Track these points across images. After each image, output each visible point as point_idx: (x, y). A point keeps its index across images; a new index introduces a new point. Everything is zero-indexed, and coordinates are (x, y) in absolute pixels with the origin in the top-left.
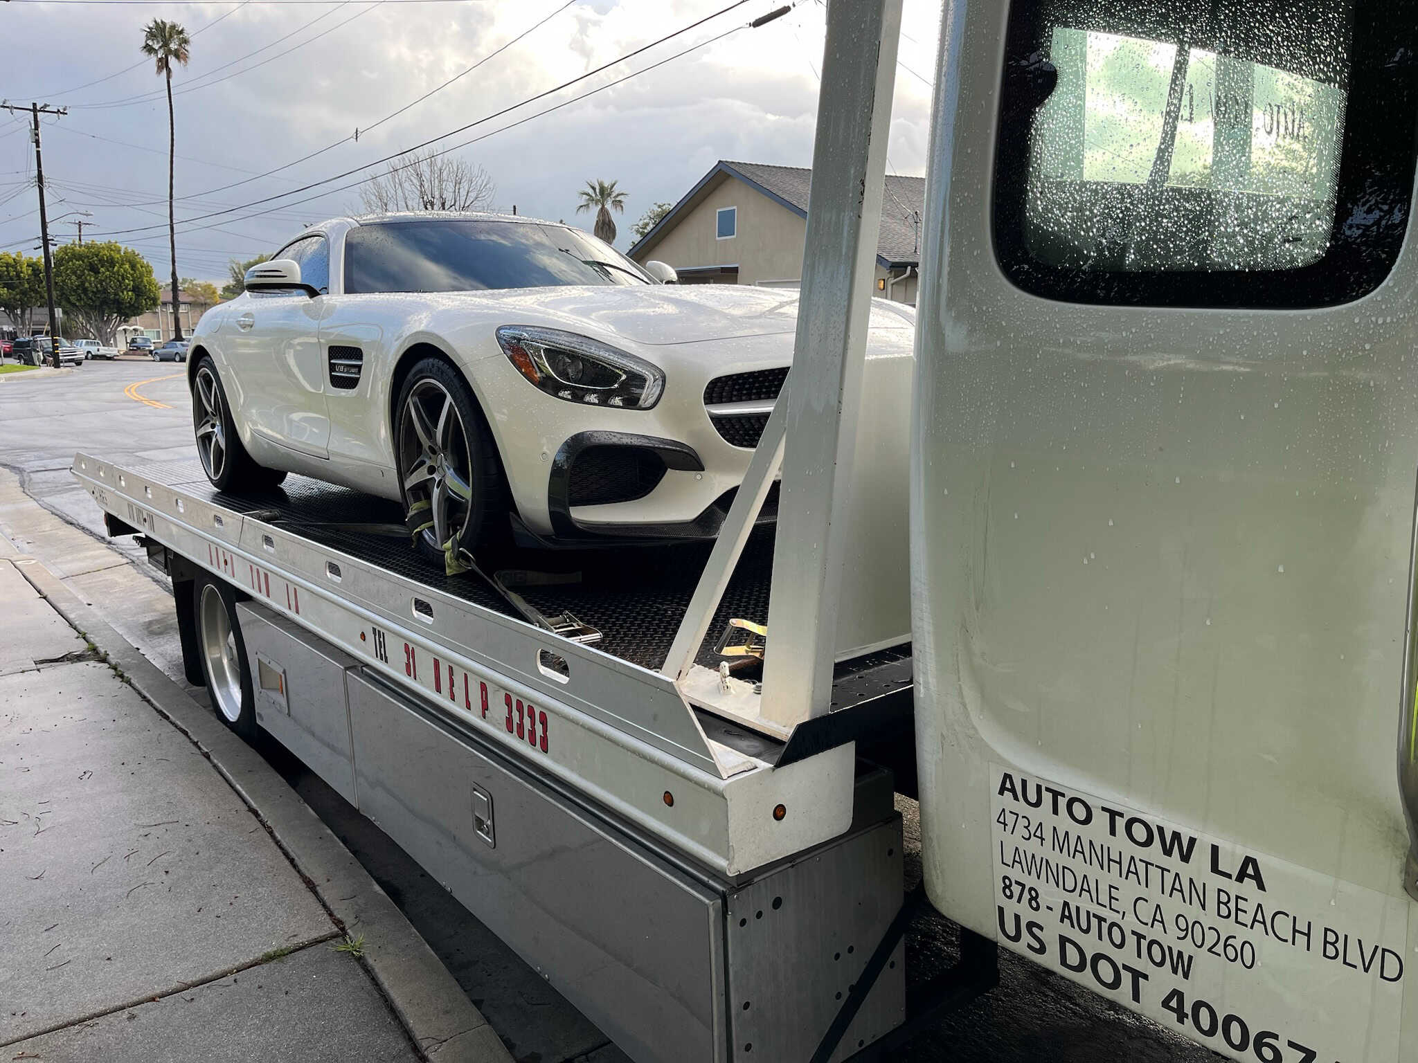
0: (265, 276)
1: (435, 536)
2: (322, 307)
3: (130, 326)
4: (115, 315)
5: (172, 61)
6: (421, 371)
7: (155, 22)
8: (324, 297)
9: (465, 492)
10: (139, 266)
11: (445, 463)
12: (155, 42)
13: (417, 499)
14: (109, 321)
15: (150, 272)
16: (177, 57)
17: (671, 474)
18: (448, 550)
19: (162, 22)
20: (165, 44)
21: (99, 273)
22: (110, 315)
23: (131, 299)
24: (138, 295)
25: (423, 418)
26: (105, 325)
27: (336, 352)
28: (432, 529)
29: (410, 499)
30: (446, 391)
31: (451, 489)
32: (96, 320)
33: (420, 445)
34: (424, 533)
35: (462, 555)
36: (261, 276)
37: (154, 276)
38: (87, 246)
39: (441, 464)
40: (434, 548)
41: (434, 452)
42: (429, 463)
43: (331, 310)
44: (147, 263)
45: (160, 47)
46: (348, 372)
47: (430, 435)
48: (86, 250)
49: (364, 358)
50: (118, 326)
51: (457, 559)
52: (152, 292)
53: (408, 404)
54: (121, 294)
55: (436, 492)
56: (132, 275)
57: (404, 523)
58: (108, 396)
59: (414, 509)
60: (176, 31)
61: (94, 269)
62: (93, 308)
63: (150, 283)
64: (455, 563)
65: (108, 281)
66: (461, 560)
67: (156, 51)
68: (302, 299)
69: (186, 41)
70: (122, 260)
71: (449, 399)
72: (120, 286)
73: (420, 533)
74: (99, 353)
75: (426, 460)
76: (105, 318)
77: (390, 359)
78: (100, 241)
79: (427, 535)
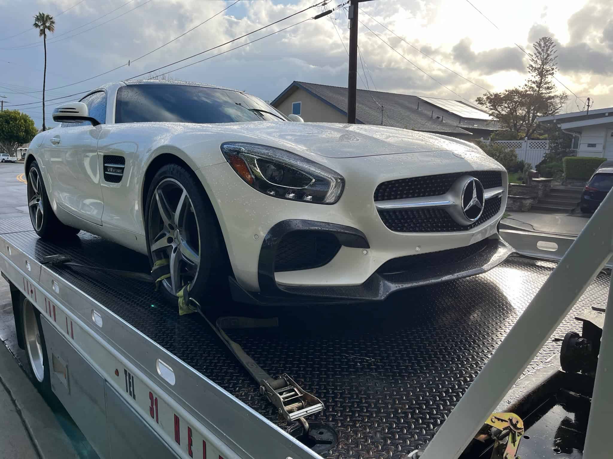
0: (65, 112)
1: (171, 284)
2: (101, 130)
3: (24, 148)
4: (16, 143)
5: (47, 31)
6: (165, 172)
7: (40, 13)
8: (103, 126)
9: (195, 259)
10: (28, 121)
11: (180, 237)
12: (39, 22)
13: (160, 258)
14: (13, 145)
15: (33, 124)
16: (49, 29)
17: (344, 250)
18: (181, 297)
19: (43, 14)
20: (44, 24)
21: (10, 124)
22: (14, 143)
23: (24, 136)
24: (27, 134)
25: (165, 205)
26: (12, 147)
27: (108, 159)
28: (169, 279)
29: (154, 258)
30: (183, 187)
31: (184, 255)
32: (8, 145)
33: (162, 222)
34: (163, 281)
35: (192, 303)
36: (62, 112)
37: (35, 125)
38: (5, 112)
39: (177, 236)
40: (171, 294)
41: (172, 228)
42: (168, 235)
43: (106, 134)
44: (32, 120)
45: (42, 25)
46: (115, 172)
47: (170, 217)
48: (4, 114)
49: (126, 163)
50: (18, 148)
51: (187, 305)
52: (34, 133)
53: (155, 195)
54: (19, 133)
55: (173, 255)
56: (25, 125)
57: (150, 273)
58: (9, 179)
59: (157, 264)
60: (48, 18)
61: (7, 122)
62: (6, 139)
63: (33, 129)
64: (185, 307)
65: (13, 128)
66: (190, 305)
67: (39, 26)
68: (88, 127)
69: (53, 22)
70: (20, 118)
71: (185, 193)
72: (19, 130)
73: (161, 282)
74: (8, 160)
75: (166, 232)
76: (12, 144)
77: (143, 164)
78: (11, 109)
79: (165, 283)
